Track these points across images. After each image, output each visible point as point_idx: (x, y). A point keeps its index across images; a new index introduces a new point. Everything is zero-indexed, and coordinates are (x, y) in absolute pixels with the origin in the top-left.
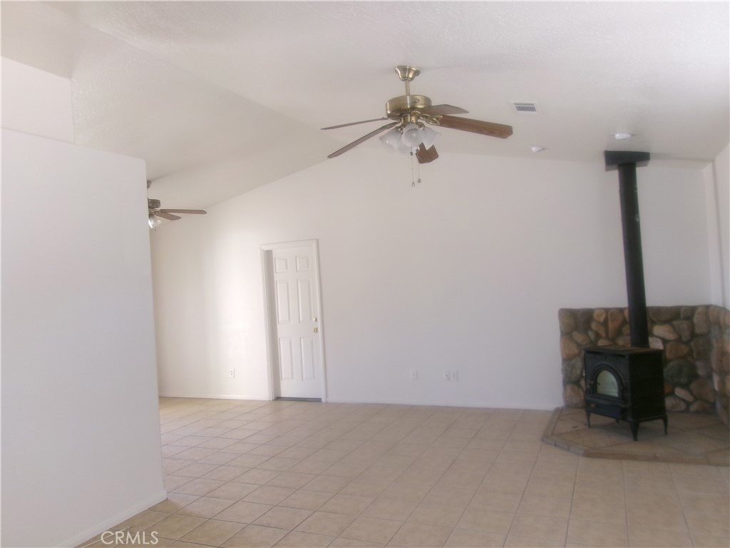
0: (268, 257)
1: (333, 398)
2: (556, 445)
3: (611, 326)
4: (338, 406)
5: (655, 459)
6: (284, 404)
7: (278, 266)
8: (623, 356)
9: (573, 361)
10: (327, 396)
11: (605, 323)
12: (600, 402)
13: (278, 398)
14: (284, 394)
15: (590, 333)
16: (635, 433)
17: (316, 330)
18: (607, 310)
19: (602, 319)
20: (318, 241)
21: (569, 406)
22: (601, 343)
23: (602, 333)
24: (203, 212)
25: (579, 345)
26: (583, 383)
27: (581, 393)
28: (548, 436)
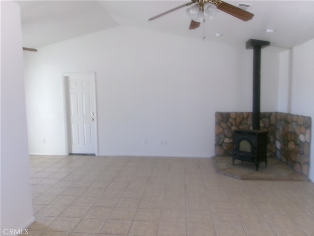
0: (66, 80)
1: (102, 154)
2: (225, 175)
3: (238, 120)
5: (270, 179)
6: (74, 157)
7: (72, 85)
9: (220, 136)
10: (98, 152)
11: (235, 119)
12: (241, 154)
13: (71, 154)
14: (74, 151)
15: (228, 123)
16: (257, 167)
17: (93, 120)
18: (236, 113)
19: (234, 117)
21: (218, 155)
22: (234, 128)
23: (234, 123)
24: (35, 50)
25: (223, 129)
26: (224, 145)
27: (223, 150)
28: (219, 171)
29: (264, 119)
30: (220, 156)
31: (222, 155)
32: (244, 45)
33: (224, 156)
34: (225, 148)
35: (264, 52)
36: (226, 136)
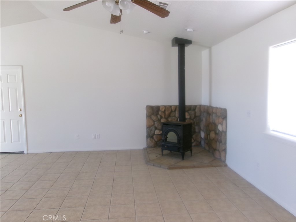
1: (31, 151)
2: (154, 165)
3: (167, 113)
4: (36, 154)
5: (194, 167)
8: (180, 126)
9: (151, 128)
10: (28, 150)
11: (164, 112)
12: (169, 145)
15: (158, 116)
16: (183, 157)
17: (21, 116)
18: (165, 106)
19: (163, 110)
20: (22, 66)
21: (149, 147)
22: (163, 120)
23: (163, 117)
25: (154, 121)
26: (154, 137)
27: (154, 141)
28: (149, 162)
29: (190, 112)
30: (152, 147)
31: (153, 146)
32: (170, 43)
33: (155, 147)
34: (156, 140)
35: (188, 49)
36: (156, 129)
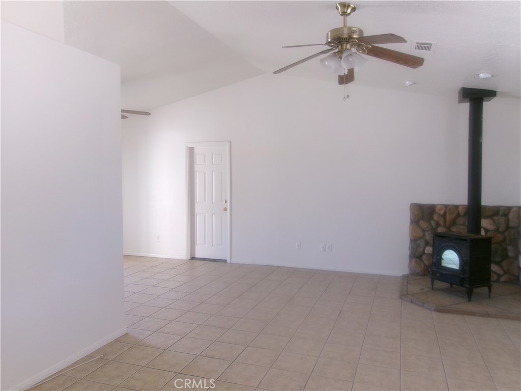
0: (191, 152)
1: (237, 260)
3: (448, 217)
4: (241, 266)
5: (487, 315)
6: (197, 263)
7: (198, 159)
8: (466, 240)
9: (418, 242)
10: (231, 258)
11: (444, 215)
12: (445, 272)
13: (193, 258)
14: (198, 255)
15: (432, 222)
16: (470, 296)
17: (225, 210)
18: (446, 206)
19: (442, 213)
20: (230, 142)
21: (413, 273)
22: (440, 230)
23: (442, 224)
24: (148, 114)
25: (423, 231)
26: (424, 257)
27: (423, 265)
29: (495, 218)
30: (418, 274)
31: (421, 274)
33: (424, 275)
34: (427, 263)
36: (427, 244)
